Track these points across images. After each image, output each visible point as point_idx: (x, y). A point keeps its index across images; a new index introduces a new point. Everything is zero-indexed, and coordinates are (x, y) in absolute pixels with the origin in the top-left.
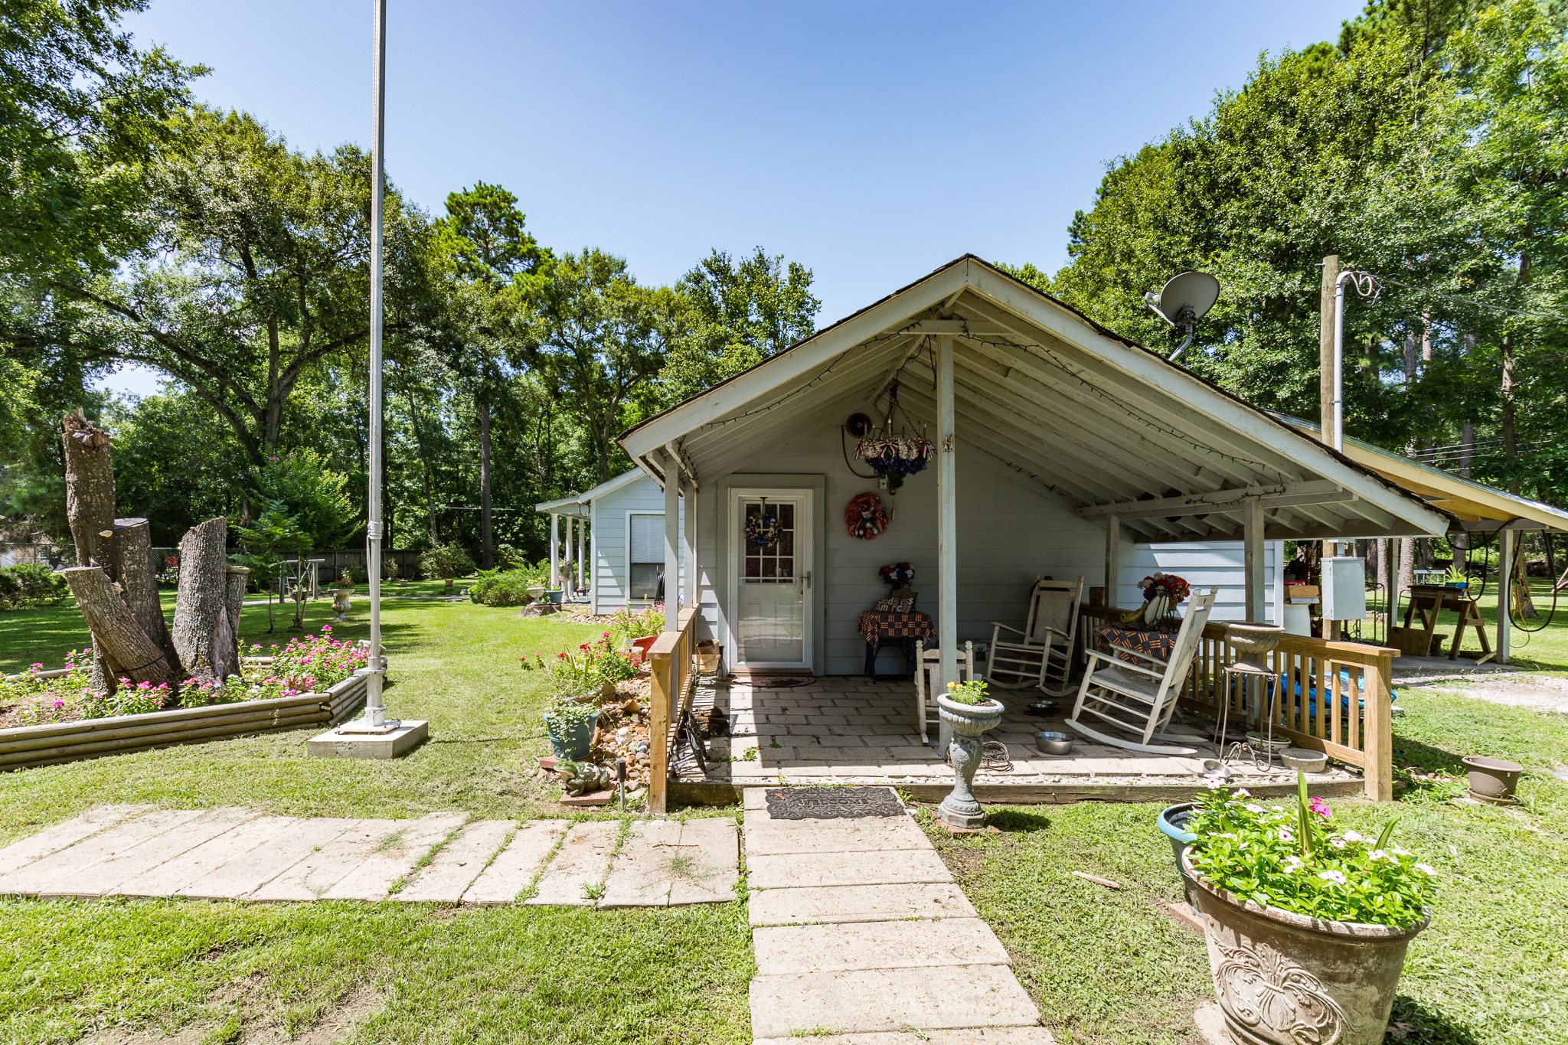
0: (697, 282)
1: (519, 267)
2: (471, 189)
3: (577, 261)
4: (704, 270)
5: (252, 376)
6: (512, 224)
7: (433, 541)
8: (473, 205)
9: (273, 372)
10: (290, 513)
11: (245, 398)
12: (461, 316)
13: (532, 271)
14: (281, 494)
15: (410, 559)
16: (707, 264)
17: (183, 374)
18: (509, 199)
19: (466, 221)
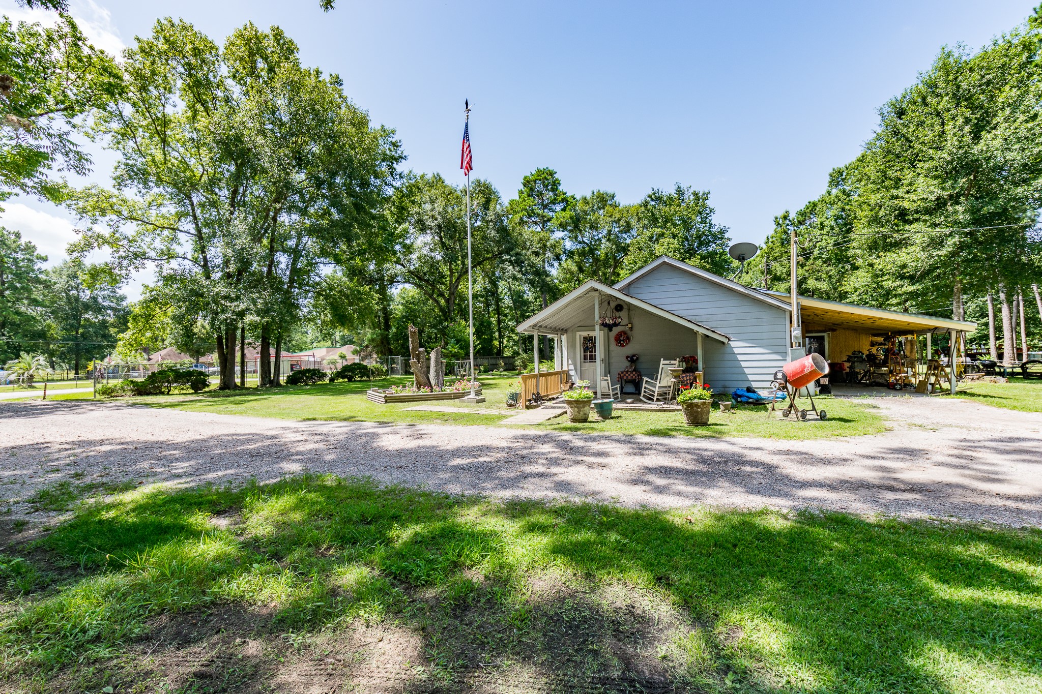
0: (646, 206)
1: (558, 208)
2: (534, 172)
3: (588, 198)
4: (649, 199)
5: (443, 283)
6: (555, 184)
7: (520, 351)
8: (535, 181)
9: (451, 281)
10: (457, 343)
11: (441, 294)
12: (524, 248)
13: (564, 210)
14: (454, 337)
15: (511, 361)
16: (650, 196)
17: (419, 286)
18: (552, 174)
19: (532, 189)
